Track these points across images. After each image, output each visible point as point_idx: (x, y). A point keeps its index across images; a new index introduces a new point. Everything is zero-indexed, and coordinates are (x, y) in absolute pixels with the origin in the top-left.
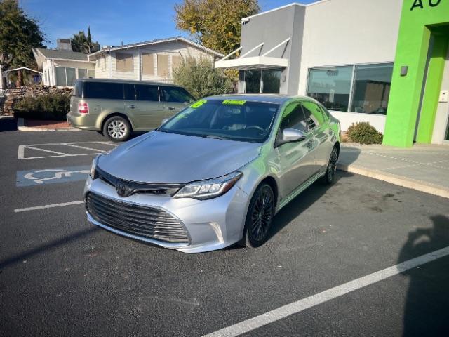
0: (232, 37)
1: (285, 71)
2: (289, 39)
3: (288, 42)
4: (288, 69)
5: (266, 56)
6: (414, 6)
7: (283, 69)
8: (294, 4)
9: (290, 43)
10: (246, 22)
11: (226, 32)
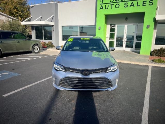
0: (17, 11)
1: (53, 27)
2: (54, 15)
3: (53, 16)
4: (55, 26)
5: (47, 21)
6: (101, 8)
7: (53, 26)
8: (54, 2)
9: (54, 17)
10: (33, 7)
11: (14, 9)
